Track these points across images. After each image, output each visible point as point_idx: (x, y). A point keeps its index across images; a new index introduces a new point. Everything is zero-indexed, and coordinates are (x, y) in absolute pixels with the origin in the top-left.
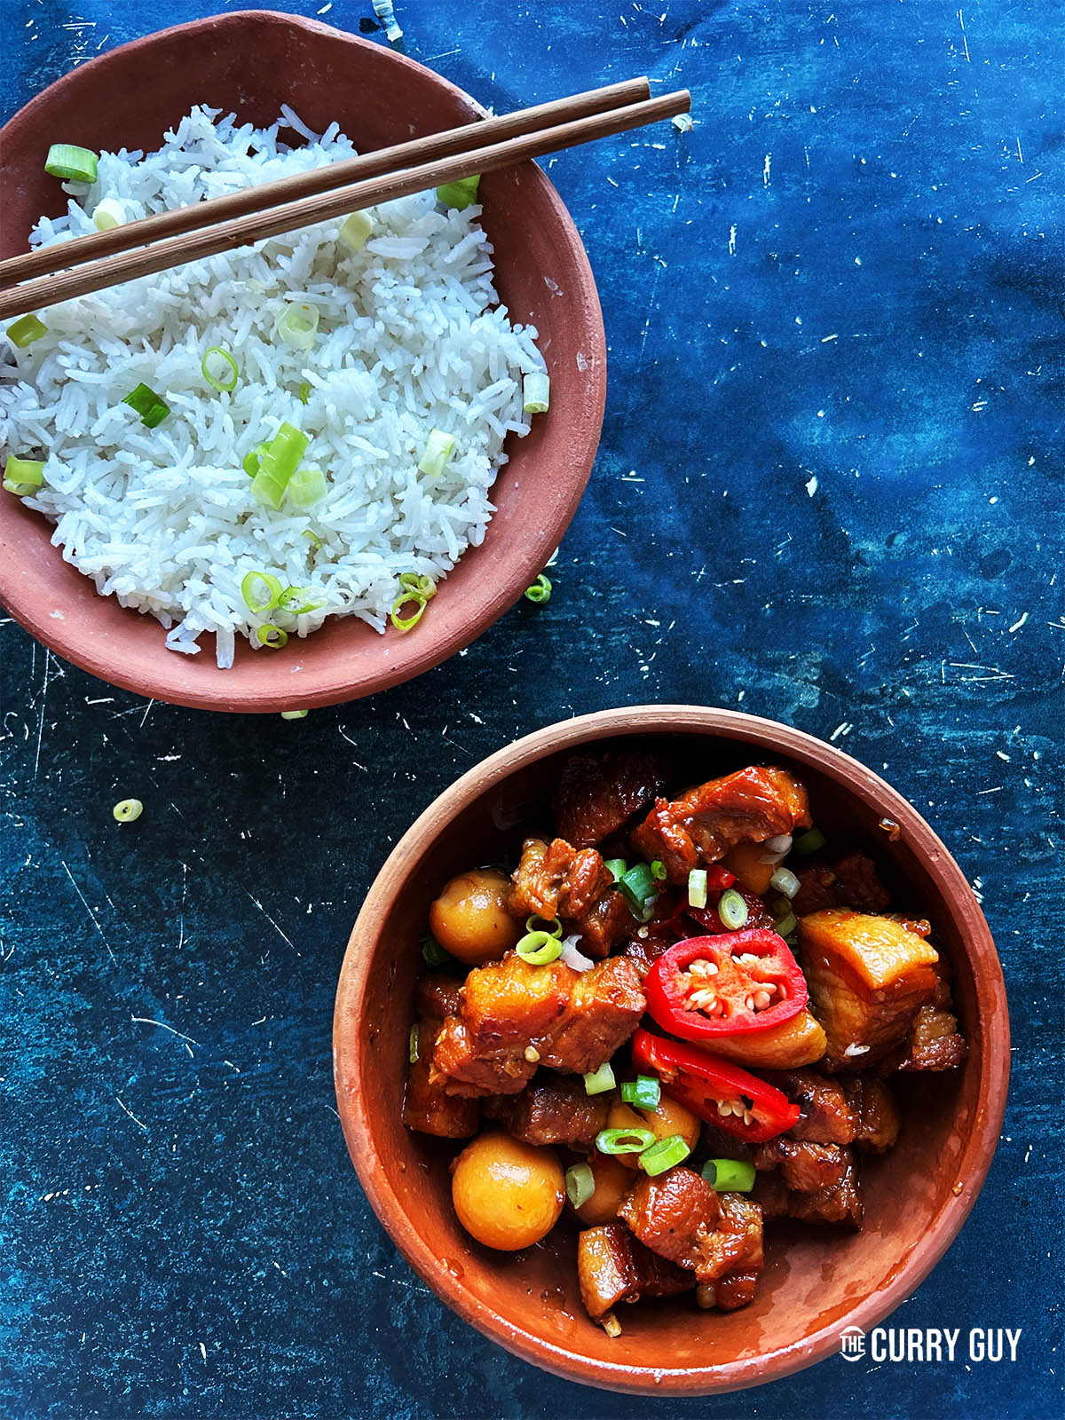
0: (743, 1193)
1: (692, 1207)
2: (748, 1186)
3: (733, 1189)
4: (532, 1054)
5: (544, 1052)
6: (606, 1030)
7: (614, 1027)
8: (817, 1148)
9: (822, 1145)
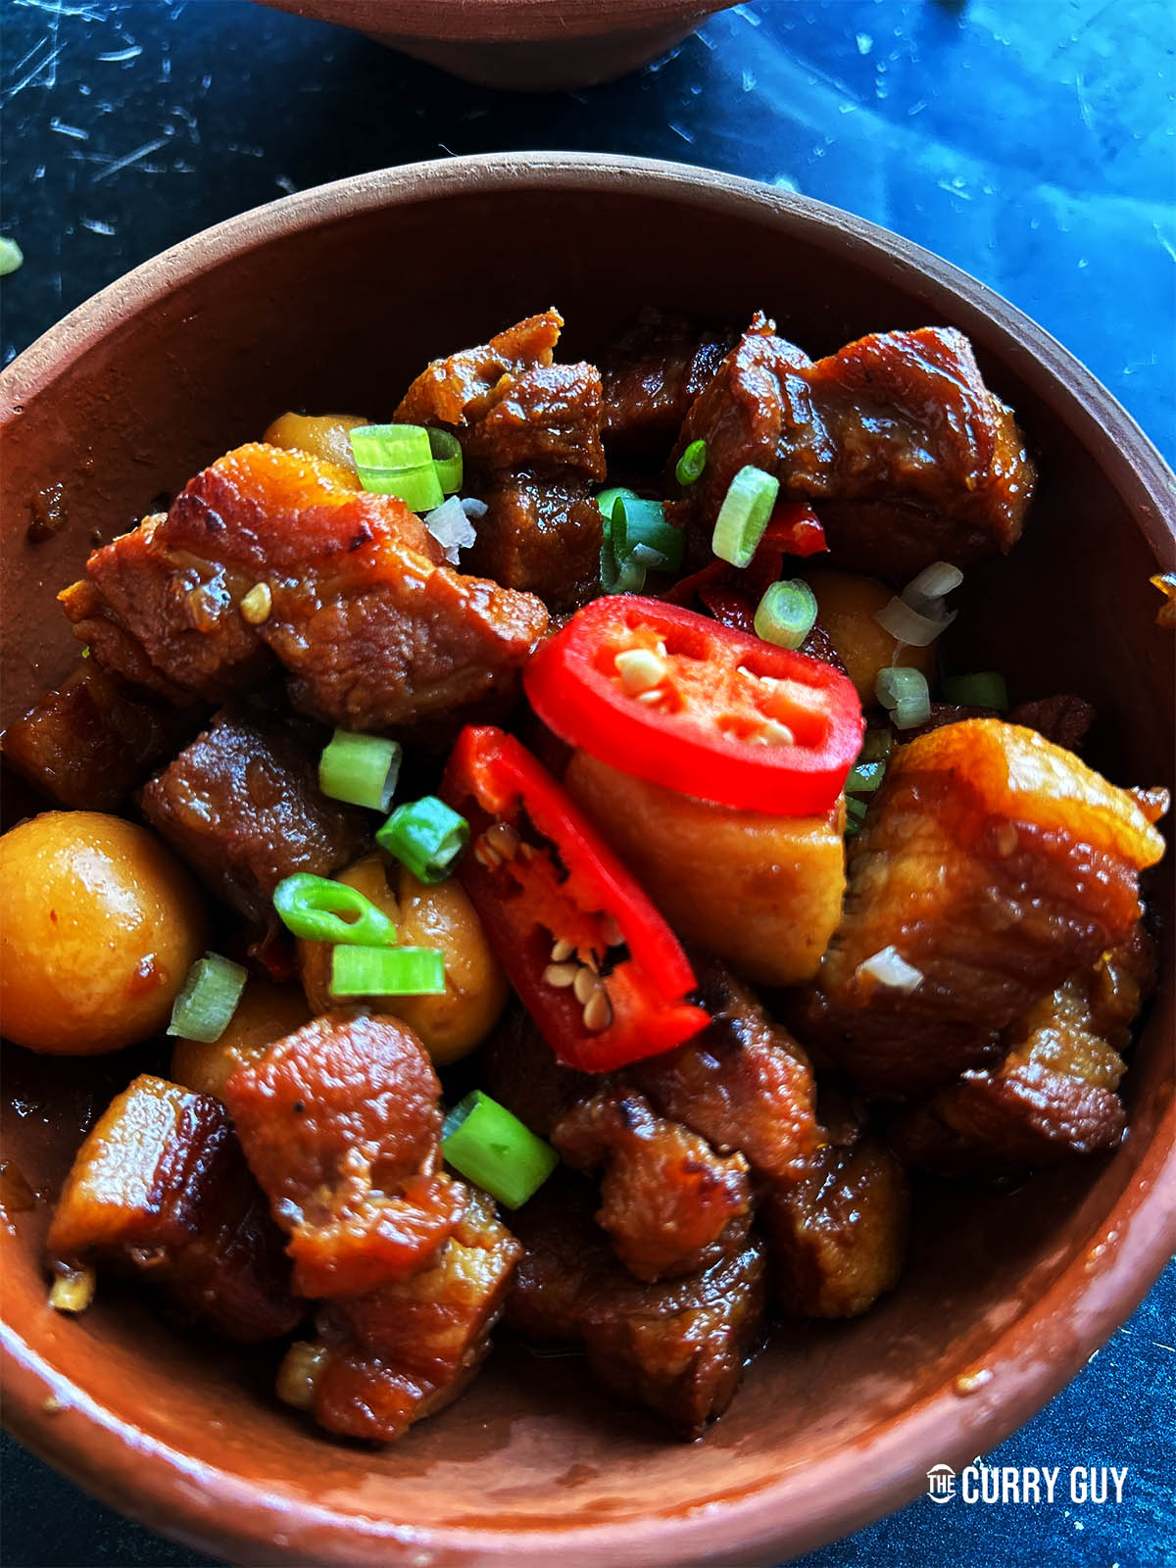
0: (501, 1206)
1: (375, 1095)
2: (517, 1193)
3: (487, 1177)
4: (259, 600)
5: (284, 610)
6: (424, 640)
7: (444, 647)
8: (703, 1148)
9: (714, 1148)
